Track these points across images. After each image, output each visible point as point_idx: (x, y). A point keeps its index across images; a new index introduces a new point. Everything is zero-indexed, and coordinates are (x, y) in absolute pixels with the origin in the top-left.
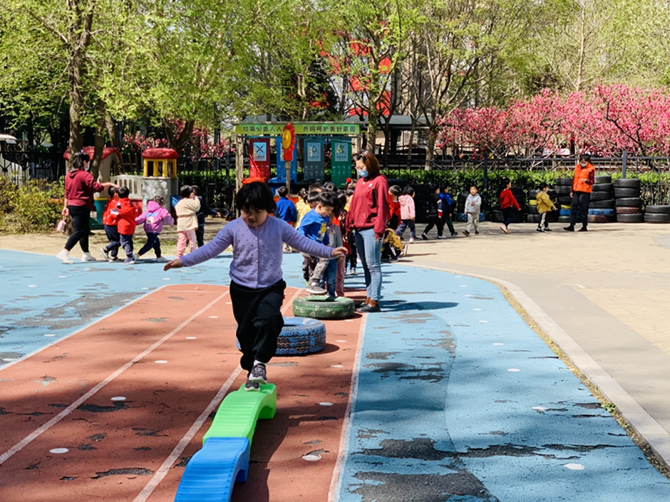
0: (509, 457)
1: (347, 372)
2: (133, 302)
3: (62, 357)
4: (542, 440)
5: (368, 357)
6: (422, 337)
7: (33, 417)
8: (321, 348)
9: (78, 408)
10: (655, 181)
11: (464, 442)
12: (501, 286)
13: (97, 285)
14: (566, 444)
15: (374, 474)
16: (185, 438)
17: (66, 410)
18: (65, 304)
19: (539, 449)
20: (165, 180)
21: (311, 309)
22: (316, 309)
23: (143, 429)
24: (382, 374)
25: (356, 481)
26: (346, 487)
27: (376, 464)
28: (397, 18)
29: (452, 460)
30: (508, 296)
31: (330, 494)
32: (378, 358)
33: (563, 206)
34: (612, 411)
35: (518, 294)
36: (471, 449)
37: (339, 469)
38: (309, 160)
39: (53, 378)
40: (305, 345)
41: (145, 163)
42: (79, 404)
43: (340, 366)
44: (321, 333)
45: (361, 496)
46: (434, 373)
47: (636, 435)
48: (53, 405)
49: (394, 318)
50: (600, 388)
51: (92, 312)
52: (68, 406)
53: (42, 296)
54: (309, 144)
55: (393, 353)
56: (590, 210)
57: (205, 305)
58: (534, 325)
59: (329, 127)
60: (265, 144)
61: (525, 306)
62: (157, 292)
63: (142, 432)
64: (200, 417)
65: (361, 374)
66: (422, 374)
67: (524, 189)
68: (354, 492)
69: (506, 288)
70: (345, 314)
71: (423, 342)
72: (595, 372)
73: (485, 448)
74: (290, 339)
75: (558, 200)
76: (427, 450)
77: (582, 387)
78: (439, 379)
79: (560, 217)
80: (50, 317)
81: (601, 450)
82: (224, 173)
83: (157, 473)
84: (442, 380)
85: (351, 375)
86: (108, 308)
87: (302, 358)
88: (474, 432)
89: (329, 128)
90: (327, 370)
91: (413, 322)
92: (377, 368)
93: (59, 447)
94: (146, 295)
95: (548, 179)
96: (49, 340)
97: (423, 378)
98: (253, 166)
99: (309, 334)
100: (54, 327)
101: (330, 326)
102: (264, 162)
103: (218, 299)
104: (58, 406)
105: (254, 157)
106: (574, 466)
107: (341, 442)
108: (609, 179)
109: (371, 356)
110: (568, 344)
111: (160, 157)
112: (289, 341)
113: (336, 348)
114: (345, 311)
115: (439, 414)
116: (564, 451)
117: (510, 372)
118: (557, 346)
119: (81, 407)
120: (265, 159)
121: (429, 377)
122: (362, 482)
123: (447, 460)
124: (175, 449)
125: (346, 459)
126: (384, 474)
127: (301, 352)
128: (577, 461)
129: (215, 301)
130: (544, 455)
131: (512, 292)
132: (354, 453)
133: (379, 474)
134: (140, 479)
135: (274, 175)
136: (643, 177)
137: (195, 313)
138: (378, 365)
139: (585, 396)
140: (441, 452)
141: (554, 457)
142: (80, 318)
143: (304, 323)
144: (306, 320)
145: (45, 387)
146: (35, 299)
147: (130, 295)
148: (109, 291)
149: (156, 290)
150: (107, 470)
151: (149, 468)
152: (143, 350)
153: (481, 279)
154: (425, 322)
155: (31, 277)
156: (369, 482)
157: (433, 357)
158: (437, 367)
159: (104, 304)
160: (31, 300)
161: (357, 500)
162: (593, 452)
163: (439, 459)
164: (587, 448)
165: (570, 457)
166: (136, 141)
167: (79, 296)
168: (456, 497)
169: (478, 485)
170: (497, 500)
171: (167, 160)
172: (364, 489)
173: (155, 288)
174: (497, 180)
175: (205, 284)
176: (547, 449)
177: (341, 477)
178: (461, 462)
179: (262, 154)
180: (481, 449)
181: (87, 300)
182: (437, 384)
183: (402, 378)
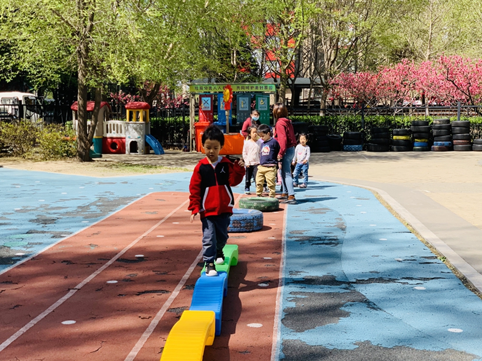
0: (381, 284)
1: (278, 241)
2: (133, 202)
3: (97, 234)
4: (401, 275)
5: (290, 233)
6: (324, 222)
7: (91, 266)
8: (261, 228)
9: (116, 260)
10: (480, 122)
11: (354, 276)
12: (374, 192)
13: (106, 192)
14: (415, 277)
15: (301, 292)
16: (185, 275)
17: (110, 261)
18: (89, 204)
19: (399, 280)
20: (141, 124)
21: (251, 205)
22: (255, 205)
23: (159, 271)
24: (301, 242)
25: (291, 296)
26: (286, 298)
27: (302, 288)
28: (301, 10)
29: (347, 286)
30: (379, 198)
31: (276, 302)
32: (297, 233)
33: (416, 140)
34: (444, 261)
35: (385, 196)
36: (357, 280)
37: (280, 289)
38: (240, 109)
39: (96, 245)
40: (251, 226)
41: (128, 111)
42: (116, 259)
43: (273, 238)
44: (260, 219)
45: (295, 303)
46: (333, 241)
47: (458, 273)
48: (101, 259)
49: (305, 211)
50: (437, 248)
51: (108, 209)
52: (110, 260)
53: (73, 199)
54: (240, 98)
55: (306, 231)
56: (435, 142)
57: (181, 204)
58: (397, 215)
59: (255, 86)
60: (210, 98)
61: (391, 204)
63: (159, 273)
64: (192, 265)
65: (287, 242)
66: (326, 242)
67: (390, 128)
68: (290, 301)
69: (377, 193)
70: (273, 208)
71: (325, 225)
72: (435, 239)
73: (366, 279)
75: (413, 136)
76: (331, 281)
77: (426, 248)
78: (336, 244)
79: (414, 148)
80: (82, 211)
81: (436, 280)
82: (181, 119)
83: (174, 292)
84: (339, 245)
85: (281, 243)
86: (118, 206)
87: (249, 234)
88: (359, 272)
89: (255, 87)
90: (266, 240)
91: (318, 213)
92: (297, 239)
93: (111, 280)
94: (139, 199)
95: (406, 121)
96: (86, 224)
97: (327, 244)
98: (201, 114)
99: (253, 219)
100: (86, 217)
101: (266, 216)
102: (209, 111)
104: (104, 259)
105: (203, 107)
106: (418, 288)
107: (280, 277)
108: (448, 121)
109: (293, 232)
110: (417, 225)
111: (138, 108)
112: (240, 223)
113: (270, 228)
114: (273, 206)
115: (338, 263)
116: (414, 280)
117: (381, 241)
118: (411, 226)
119: (118, 260)
120: (210, 109)
121: (330, 244)
123: (343, 286)
124: (181, 281)
125: (284, 285)
126: (307, 293)
127: (248, 230)
128: (421, 285)
130: (402, 283)
131: (382, 195)
132: (288, 283)
133: (304, 292)
134: (164, 295)
135: (216, 120)
136: (472, 120)
137: (175, 208)
138: (298, 237)
139: (428, 253)
140: (340, 282)
141: (408, 283)
142: (101, 212)
144: (250, 211)
145: (93, 250)
146: (69, 201)
147: (130, 199)
148: (115, 196)
149: (146, 195)
150: (144, 291)
151: (168, 290)
153: (361, 187)
154: (325, 213)
155: (62, 188)
156: (298, 296)
157: (331, 233)
158: (335, 238)
159: (114, 203)
160: (66, 201)
161: (293, 305)
162: (431, 281)
163: (339, 285)
164: (428, 279)
165: (417, 284)
166: (118, 97)
167: (96, 199)
168: (350, 303)
169: (363, 297)
170: (375, 304)
171: (142, 110)
172: (296, 300)
173: (145, 194)
174: (371, 123)
175: (177, 191)
176: (403, 280)
177: (282, 294)
178: (352, 286)
179: (208, 106)
180: (364, 280)
181: (103, 201)
182: (335, 247)
183: (313, 244)
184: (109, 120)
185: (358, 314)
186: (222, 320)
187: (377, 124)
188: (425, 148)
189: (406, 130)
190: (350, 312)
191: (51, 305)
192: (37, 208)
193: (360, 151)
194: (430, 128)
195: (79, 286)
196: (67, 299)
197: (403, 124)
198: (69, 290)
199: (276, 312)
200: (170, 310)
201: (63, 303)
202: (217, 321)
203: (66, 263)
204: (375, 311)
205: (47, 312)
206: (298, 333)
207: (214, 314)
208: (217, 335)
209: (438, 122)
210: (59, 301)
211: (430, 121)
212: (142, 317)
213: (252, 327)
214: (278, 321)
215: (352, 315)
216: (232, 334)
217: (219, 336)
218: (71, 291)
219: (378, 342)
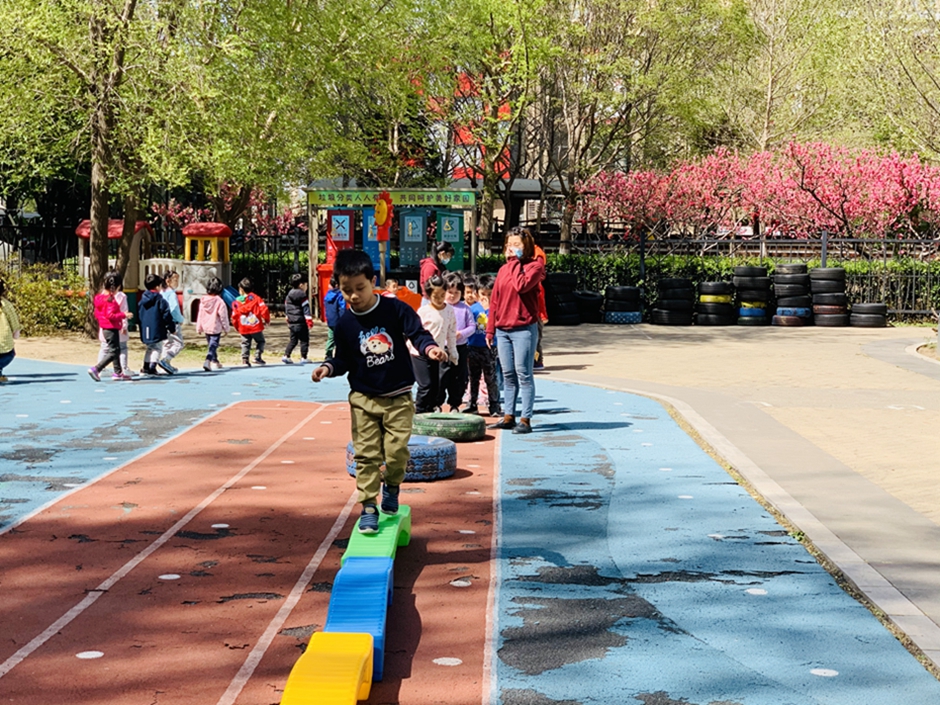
0: (682, 583)
1: (487, 499)
2: (201, 421)
3: (135, 483)
4: (720, 566)
5: (509, 483)
6: (571, 462)
7: (126, 545)
8: (451, 473)
9: (175, 535)
10: (865, 270)
11: (632, 567)
12: (666, 404)
13: (149, 400)
14: (747, 570)
15: (534, 598)
16: (310, 564)
17: (162, 537)
18: (115, 423)
19: (717, 575)
20: (214, 266)
22: (438, 429)
23: (259, 556)
24: (529, 501)
25: (514, 604)
26: (504, 610)
27: (535, 590)
28: (524, 50)
29: (620, 586)
30: (675, 416)
31: (487, 616)
32: (521, 484)
33: (744, 304)
34: (801, 539)
35: (688, 413)
36: (639, 575)
37: (493, 593)
38: (407, 239)
39: (134, 505)
40: (433, 468)
41: (187, 241)
42: (175, 531)
43: (476, 493)
44: (450, 455)
45: (522, 619)
46: (591, 500)
47: (828, 563)
48: (145, 532)
49: (535, 441)
50: (787, 515)
51: (154, 433)
52: (162, 533)
53: (84, 413)
54: (406, 218)
55: (539, 479)
56: (779, 309)
57: (296, 425)
58: (710, 449)
59: (435, 195)
60: (348, 217)
61: (698, 428)
62: (229, 409)
63: (259, 559)
64: (322, 545)
65: (504, 502)
66: (577, 501)
67: (693, 280)
68: (512, 615)
69: (672, 407)
70: (474, 435)
71: (575, 468)
72: (782, 498)
73: (656, 574)
74: (415, 461)
75: (737, 296)
76: (591, 577)
77: (766, 514)
78: (598, 506)
79: (740, 319)
80: (102, 438)
81: (787, 576)
82: (292, 257)
83: (290, 597)
84: (602, 507)
85: (492, 502)
86: (173, 428)
87: (429, 484)
88: (642, 559)
89: (435, 197)
90: (462, 496)
91: (560, 445)
92: (522, 495)
93: (168, 573)
94: (213, 414)
95: (724, 267)
96: (111, 464)
97: (579, 505)
98: (330, 248)
99: (438, 455)
100: (112, 449)
101: (462, 449)
102: (345, 242)
103: (310, 417)
104: (151, 533)
105: (332, 234)
106: (754, 591)
107: (492, 568)
108: (804, 268)
109: (514, 482)
110: (751, 472)
111: (209, 234)
112: (413, 464)
113: (471, 474)
114: (474, 432)
115: (602, 542)
116: (745, 577)
117: (682, 499)
118: (737, 471)
119: (178, 534)
120: (347, 239)
121: (586, 505)
122: (521, 605)
123: (613, 586)
124: (302, 576)
125: (500, 584)
126: (545, 599)
127: (427, 478)
128: (759, 586)
129: (306, 420)
130: (722, 581)
131: (680, 411)
132: (508, 580)
133: (539, 599)
134: (271, 603)
136: (849, 266)
137: (284, 433)
138: (523, 492)
139: (770, 523)
140: (606, 578)
141: (733, 582)
142: (141, 440)
143: (429, 442)
144: (431, 440)
145: (128, 514)
146: (75, 417)
147: (196, 413)
148: (166, 408)
149: (227, 407)
150: (231, 595)
151: (278, 593)
152: (233, 474)
153: (640, 395)
154: (574, 444)
155: (59, 391)
156: (528, 606)
157: (587, 484)
158: (595, 494)
159: (165, 423)
160: (70, 418)
161: (518, 622)
162: (777, 578)
163: (604, 585)
164: (771, 574)
165: (752, 583)
166: (169, 212)
167: (130, 414)
168: (626, 619)
169: (650, 607)
170: (672, 622)
171: (216, 239)
172: (523, 613)
173: (225, 405)
174: (658, 268)
175: (287, 400)
176: (726, 575)
177: (497, 601)
178: (630, 587)
179: (343, 232)
180: (651, 575)
181: (142, 418)
182: (595, 512)
183: (553, 505)
184: (150, 257)
185: (642, 640)
186: (385, 651)
187: (669, 271)
188: (760, 319)
189: (725, 284)
190: (627, 637)
191: (54, 622)
192: (16, 430)
193: (637, 323)
194: (770, 282)
195: (106, 584)
196: (85, 610)
197: (720, 274)
198: (87, 592)
199: (487, 637)
200: (284, 632)
201: (77, 617)
202: (376, 651)
203: (77, 540)
204: (673, 634)
205: (47, 635)
206: (531, 677)
207: (372, 639)
208: (376, 681)
209: (785, 270)
210: (68, 613)
211: (769, 268)
212: (231, 645)
213: (442, 666)
214: (491, 654)
215: (630, 642)
216: (405, 677)
217: (380, 682)
218: (91, 594)
219: (681, 695)
